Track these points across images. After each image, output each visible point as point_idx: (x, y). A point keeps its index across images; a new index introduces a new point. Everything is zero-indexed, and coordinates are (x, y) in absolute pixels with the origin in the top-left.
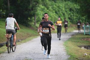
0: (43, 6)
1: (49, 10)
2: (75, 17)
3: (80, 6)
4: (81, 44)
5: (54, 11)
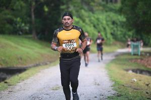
0: (77, 17)
1: (86, 24)
2: (119, 33)
3: (126, 18)
4: (128, 67)
5: (92, 25)
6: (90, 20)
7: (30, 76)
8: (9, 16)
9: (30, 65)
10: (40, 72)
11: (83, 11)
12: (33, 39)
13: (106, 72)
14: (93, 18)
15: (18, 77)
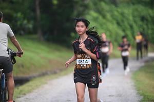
2: (150, 32)
6: (112, 16)
7: (33, 89)
8: (7, 11)
9: (35, 74)
10: (46, 83)
11: (103, 4)
12: (38, 41)
14: (116, 13)
15: (19, 91)
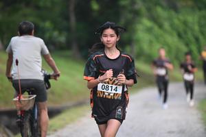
13: (200, 116)
14: (176, 21)
